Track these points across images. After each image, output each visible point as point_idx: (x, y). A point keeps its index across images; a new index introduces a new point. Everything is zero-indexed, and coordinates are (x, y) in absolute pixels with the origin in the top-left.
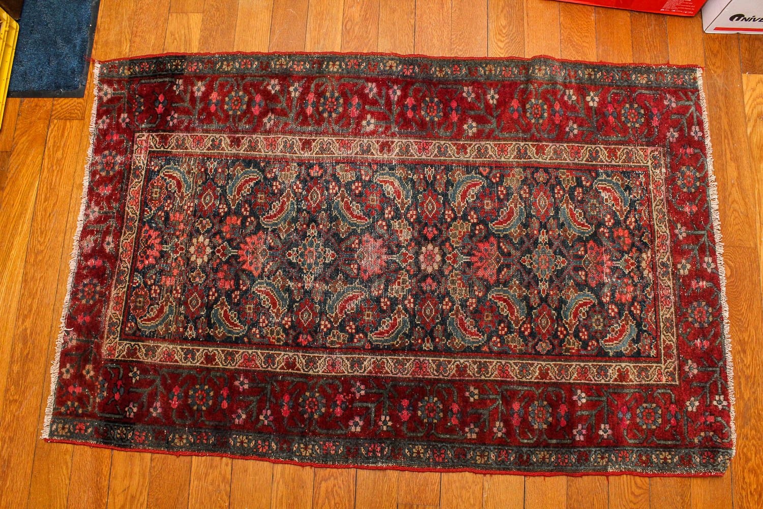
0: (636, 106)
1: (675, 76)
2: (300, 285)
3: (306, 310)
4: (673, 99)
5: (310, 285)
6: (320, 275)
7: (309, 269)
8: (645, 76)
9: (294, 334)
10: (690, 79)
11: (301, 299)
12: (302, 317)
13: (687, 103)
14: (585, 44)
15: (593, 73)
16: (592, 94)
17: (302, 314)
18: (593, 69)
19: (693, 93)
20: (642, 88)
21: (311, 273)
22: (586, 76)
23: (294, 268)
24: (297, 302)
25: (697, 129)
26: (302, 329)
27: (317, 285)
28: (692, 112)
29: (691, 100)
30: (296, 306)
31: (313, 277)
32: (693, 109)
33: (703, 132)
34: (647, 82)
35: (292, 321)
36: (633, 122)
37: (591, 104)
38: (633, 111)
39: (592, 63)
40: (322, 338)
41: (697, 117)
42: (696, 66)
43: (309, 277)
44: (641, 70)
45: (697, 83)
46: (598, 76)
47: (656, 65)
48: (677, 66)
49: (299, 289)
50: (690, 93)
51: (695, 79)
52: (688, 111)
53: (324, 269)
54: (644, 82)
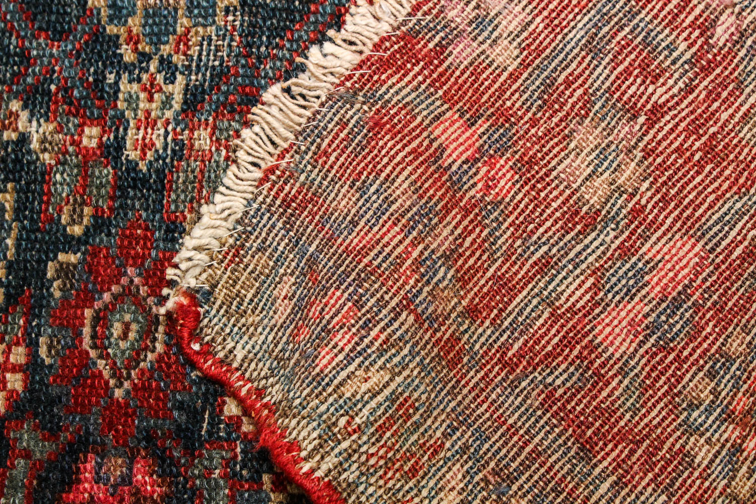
2: (91, 136)
3: (129, 293)
5: (157, 137)
6: (221, 74)
7: (157, 40)
9: (42, 450)
11: (100, 224)
12: (100, 342)
17: (101, 320)
21: (166, 64)
23: (61, 35)
24: (71, 243)
26: (95, 421)
27: (203, 139)
30: (64, 271)
31: (177, 89)
35: (33, 366)
40: (232, 478)
43: (150, 90)
49: (87, 160)
53: (250, 33)
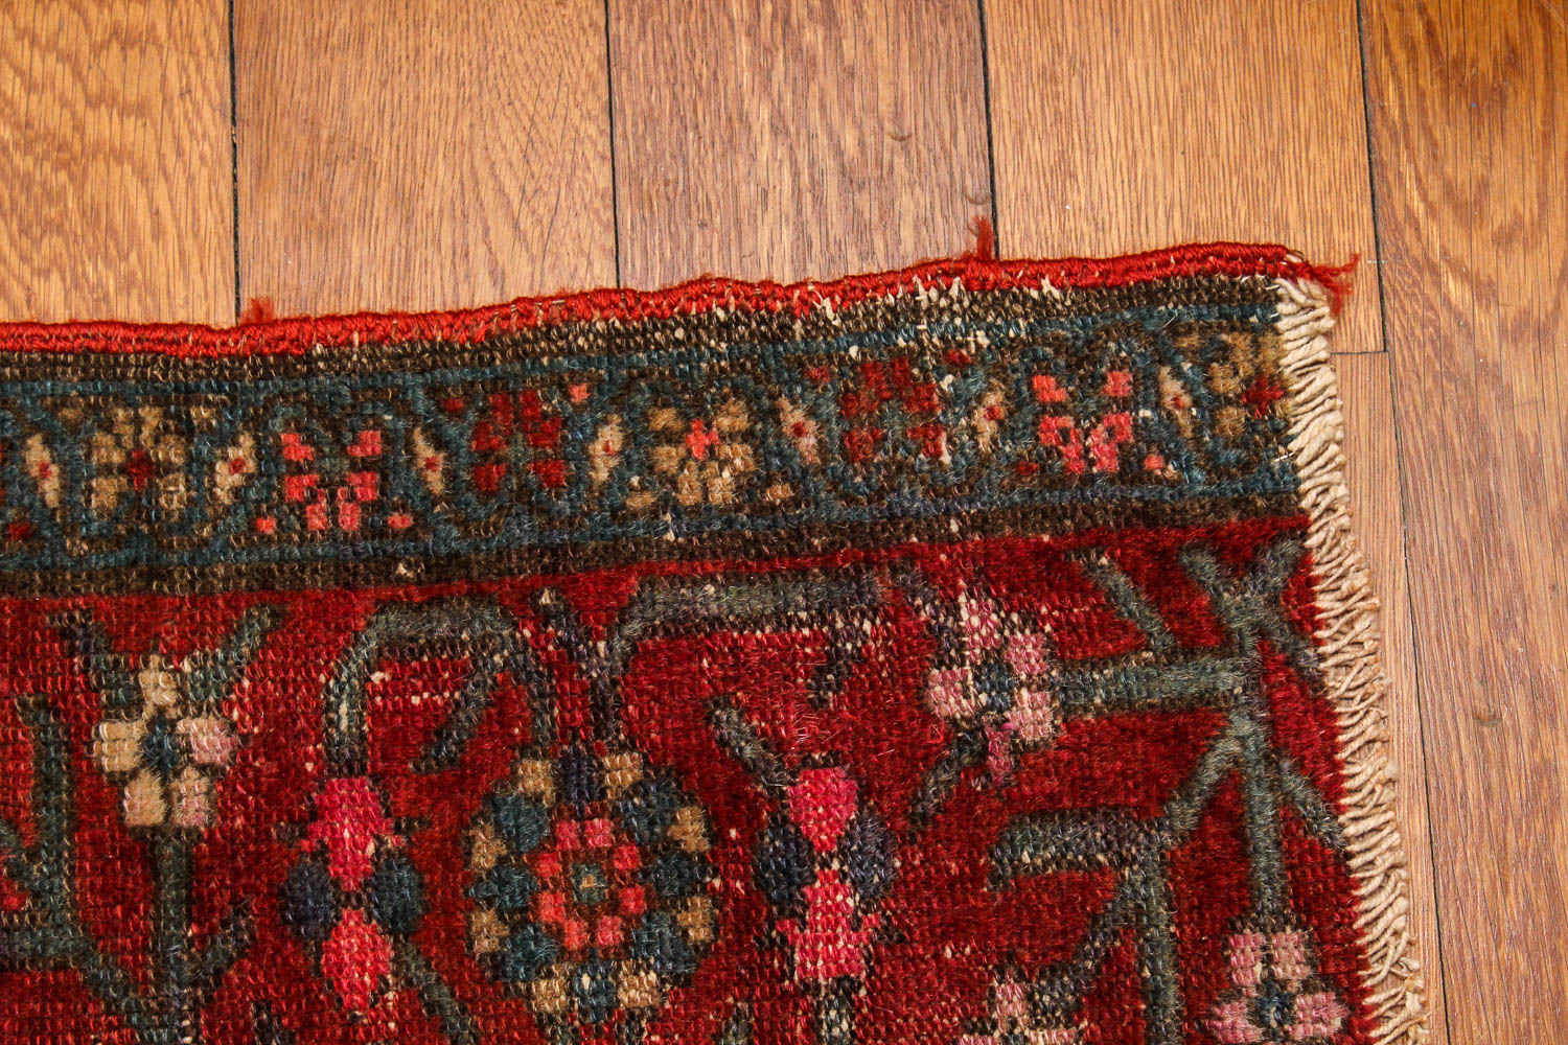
0: (623, 769)
1: (1051, 389)
4: (1027, 651)
8: (733, 417)
10: (1210, 404)
13: (1178, 681)
14: (102, 125)
15: (172, 452)
16: (157, 686)
18: (176, 401)
19: (1240, 558)
20: (689, 563)
22: (106, 492)
25: (1292, 964)
28: (1233, 781)
29: (1224, 643)
32: (1242, 734)
33: (1351, 993)
34: (749, 488)
36: (588, 957)
37: (143, 803)
38: (601, 831)
39: (160, 339)
41: (1290, 822)
42: (1272, 260)
44: (690, 350)
45: (1281, 434)
46: (226, 480)
47: (848, 290)
48: (1071, 269)
50: (1205, 565)
51: (1265, 391)
52: (1188, 768)
54: (722, 487)
